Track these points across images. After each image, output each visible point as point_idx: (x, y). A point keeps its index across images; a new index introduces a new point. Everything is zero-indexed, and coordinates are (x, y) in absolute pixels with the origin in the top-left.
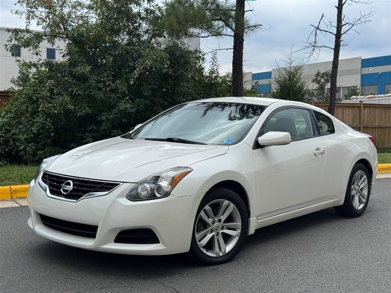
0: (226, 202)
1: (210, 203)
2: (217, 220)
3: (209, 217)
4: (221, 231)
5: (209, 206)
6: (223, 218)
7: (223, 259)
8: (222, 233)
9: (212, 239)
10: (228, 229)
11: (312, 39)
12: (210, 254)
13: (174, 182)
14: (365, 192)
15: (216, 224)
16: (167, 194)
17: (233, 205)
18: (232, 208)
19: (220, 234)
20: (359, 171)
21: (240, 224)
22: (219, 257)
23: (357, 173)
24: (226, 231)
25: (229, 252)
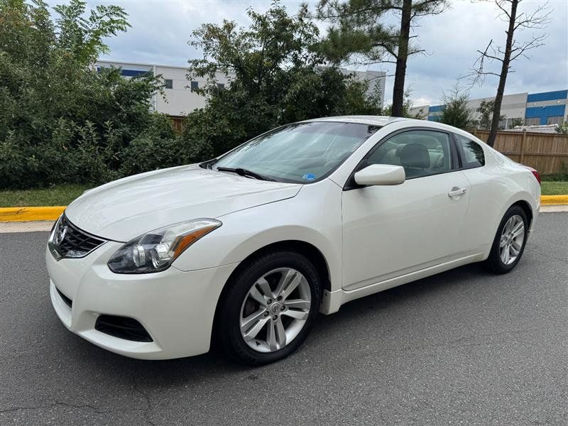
0: (291, 272)
1: (266, 274)
2: (275, 297)
3: (263, 294)
4: (281, 313)
5: (265, 278)
6: (285, 294)
7: (281, 354)
8: (282, 316)
9: (267, 326)
10: (291, 309)
11: (478, 66)
12: (263, 348)
13: (181, 245)
14: (519, 243)
15: (275, 303)
16: (165, 266)
17: (301, 275)
18: (300, 279)
19: (279, 318)
20: (514, 217)
21: (309, 302)
22: (274, 352)
23: (511, 219)
24: (289, 313)
25: (290, 344)
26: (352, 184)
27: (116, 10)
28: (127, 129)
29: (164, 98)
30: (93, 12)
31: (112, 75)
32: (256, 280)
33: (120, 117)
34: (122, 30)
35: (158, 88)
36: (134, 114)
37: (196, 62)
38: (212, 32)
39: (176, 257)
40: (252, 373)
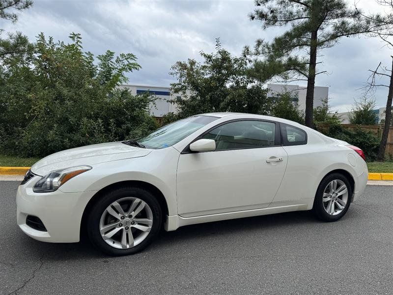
0: (138, 200)
2: (127, 215)
3: (118, 213)
5: (118, 202)
6: (134, 214)
7: (129, 251)
8: (132, 227)
9: (121, 231)
10: (139, 224)
12: (117, 246)
13: (66, 178)
15: (127, 219)
16: (55, 189)
17: (145, 203)
18: (144, 205)
19: (130, 229)
20: (335, 181)
21: (152, 221)
22: (125, 249)
23: (332, 182)
24: (136, 226)
25: (137, 246)
26: (187, 150)
27: (131, 56)
28: (129, 125)
29: (155, 106)
30: (118, 58)
31: (125, 93)
32: (111, 203)
33: (127, 118)
34: (136, 69)
35: (152, 101)
36: (135, 116)
37: (174, 85)
38: (183, 66)
39: (61, 184)
40: (108, 259)
